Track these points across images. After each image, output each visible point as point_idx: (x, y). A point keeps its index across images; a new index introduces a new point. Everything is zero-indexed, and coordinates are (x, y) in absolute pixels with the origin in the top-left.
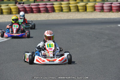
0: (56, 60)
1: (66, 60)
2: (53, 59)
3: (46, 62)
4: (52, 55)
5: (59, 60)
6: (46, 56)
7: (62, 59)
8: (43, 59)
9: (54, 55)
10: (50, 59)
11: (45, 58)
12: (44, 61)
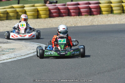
0: (26, 35)
1: (34, 36)
2: (24, 35)
3: (19, 37)
4: (24, 32)
5: (29, 36)
6: (19, 32)
7: (31, 35)
8: (16, 35)
9: (25, 32)
10: (22, 35)
11: (18, 34)
12: (17, 36)
